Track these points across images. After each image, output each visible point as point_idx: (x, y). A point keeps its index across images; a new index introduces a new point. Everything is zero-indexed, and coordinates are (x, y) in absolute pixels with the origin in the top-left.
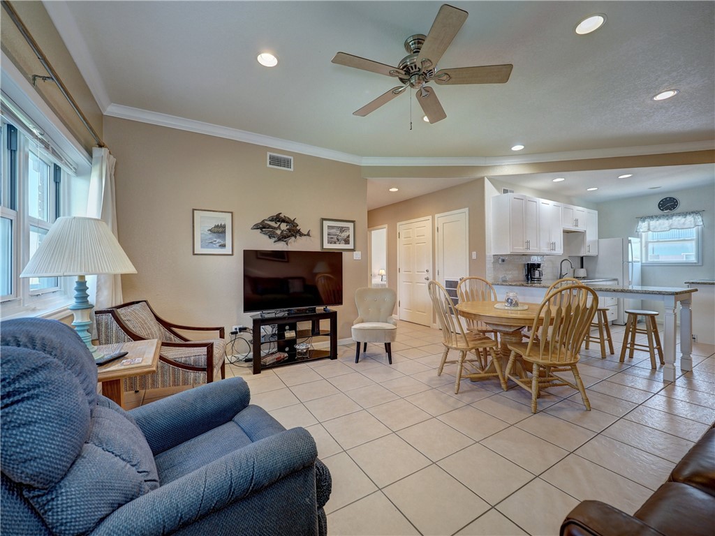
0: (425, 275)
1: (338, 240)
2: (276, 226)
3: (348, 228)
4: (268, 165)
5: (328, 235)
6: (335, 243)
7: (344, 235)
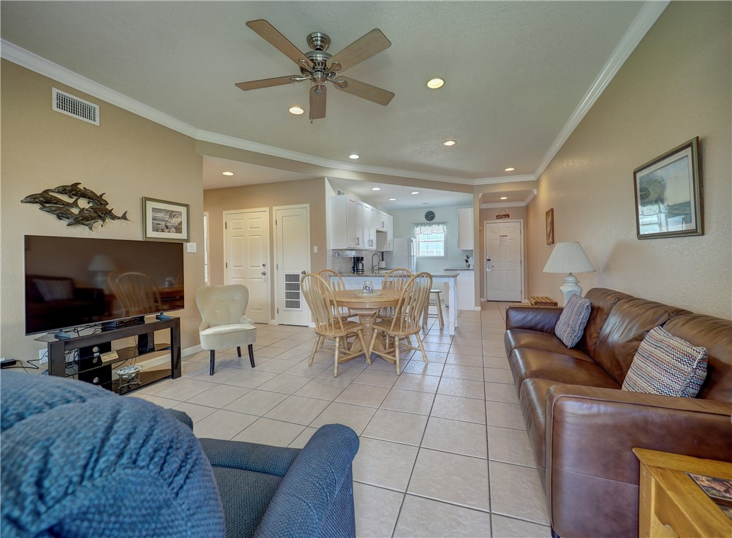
0: (262, 269)
1: (167, 227)
2: (71, 201)
3: (180, 214)
4: (54, 108)
5: (153, 219)
6: (163, 231)
7: (175, 221)
